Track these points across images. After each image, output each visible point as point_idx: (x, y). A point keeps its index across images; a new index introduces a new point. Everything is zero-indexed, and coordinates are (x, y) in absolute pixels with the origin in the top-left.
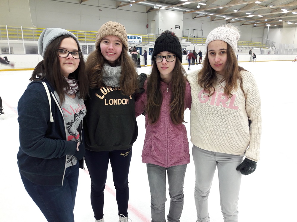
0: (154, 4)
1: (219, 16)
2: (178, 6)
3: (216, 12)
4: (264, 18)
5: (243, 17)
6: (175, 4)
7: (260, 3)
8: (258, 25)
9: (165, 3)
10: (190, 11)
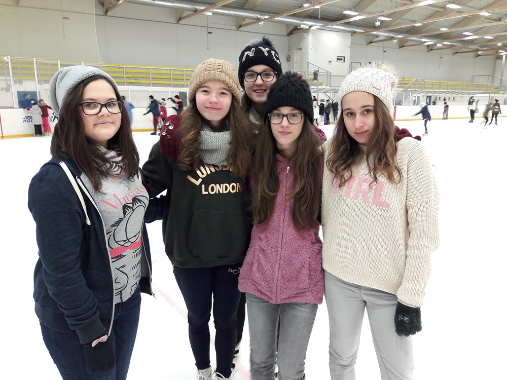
0: (301, 21)
1: (414, 38)
2: (341, 24)
3: (408, 32)
4: (496, 41)
5: (458, 39)
6: (336, 21)
7: (489, 14)
8: (485, 53)
9: (319, 18)
10: (363, 31)
